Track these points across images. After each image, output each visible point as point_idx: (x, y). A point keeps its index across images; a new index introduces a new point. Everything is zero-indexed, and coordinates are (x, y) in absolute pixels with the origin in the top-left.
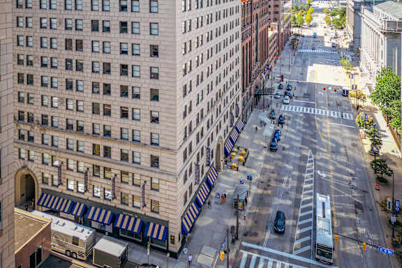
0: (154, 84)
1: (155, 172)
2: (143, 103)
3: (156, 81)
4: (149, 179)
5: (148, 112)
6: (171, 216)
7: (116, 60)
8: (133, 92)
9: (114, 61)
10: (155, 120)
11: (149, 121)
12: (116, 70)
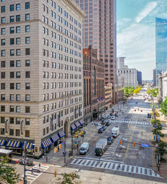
0: (28, 69)
1: (28, 115)
2: (22, 79)
3: (29, 67)
4: (25, 119)
5: (25, 84)
6: (35, 137)
7: (8, 59)
8: (17, 75)
9: (7, 60)
10: (28, 88)
11: (25, 89)
12: (8, 64)
